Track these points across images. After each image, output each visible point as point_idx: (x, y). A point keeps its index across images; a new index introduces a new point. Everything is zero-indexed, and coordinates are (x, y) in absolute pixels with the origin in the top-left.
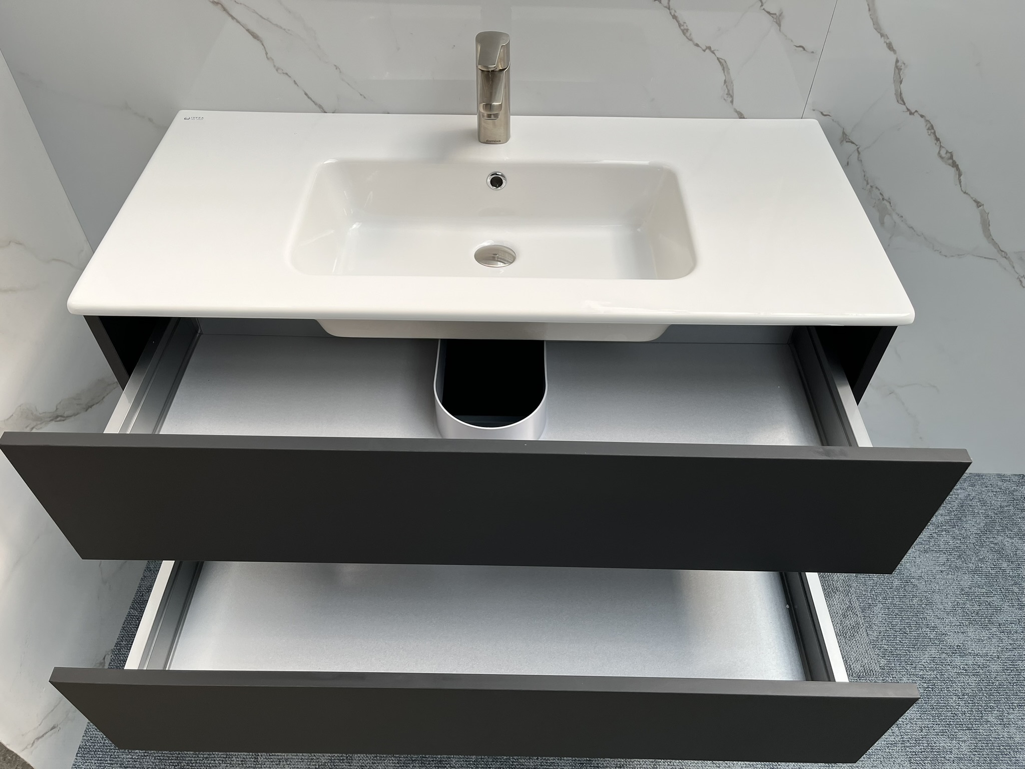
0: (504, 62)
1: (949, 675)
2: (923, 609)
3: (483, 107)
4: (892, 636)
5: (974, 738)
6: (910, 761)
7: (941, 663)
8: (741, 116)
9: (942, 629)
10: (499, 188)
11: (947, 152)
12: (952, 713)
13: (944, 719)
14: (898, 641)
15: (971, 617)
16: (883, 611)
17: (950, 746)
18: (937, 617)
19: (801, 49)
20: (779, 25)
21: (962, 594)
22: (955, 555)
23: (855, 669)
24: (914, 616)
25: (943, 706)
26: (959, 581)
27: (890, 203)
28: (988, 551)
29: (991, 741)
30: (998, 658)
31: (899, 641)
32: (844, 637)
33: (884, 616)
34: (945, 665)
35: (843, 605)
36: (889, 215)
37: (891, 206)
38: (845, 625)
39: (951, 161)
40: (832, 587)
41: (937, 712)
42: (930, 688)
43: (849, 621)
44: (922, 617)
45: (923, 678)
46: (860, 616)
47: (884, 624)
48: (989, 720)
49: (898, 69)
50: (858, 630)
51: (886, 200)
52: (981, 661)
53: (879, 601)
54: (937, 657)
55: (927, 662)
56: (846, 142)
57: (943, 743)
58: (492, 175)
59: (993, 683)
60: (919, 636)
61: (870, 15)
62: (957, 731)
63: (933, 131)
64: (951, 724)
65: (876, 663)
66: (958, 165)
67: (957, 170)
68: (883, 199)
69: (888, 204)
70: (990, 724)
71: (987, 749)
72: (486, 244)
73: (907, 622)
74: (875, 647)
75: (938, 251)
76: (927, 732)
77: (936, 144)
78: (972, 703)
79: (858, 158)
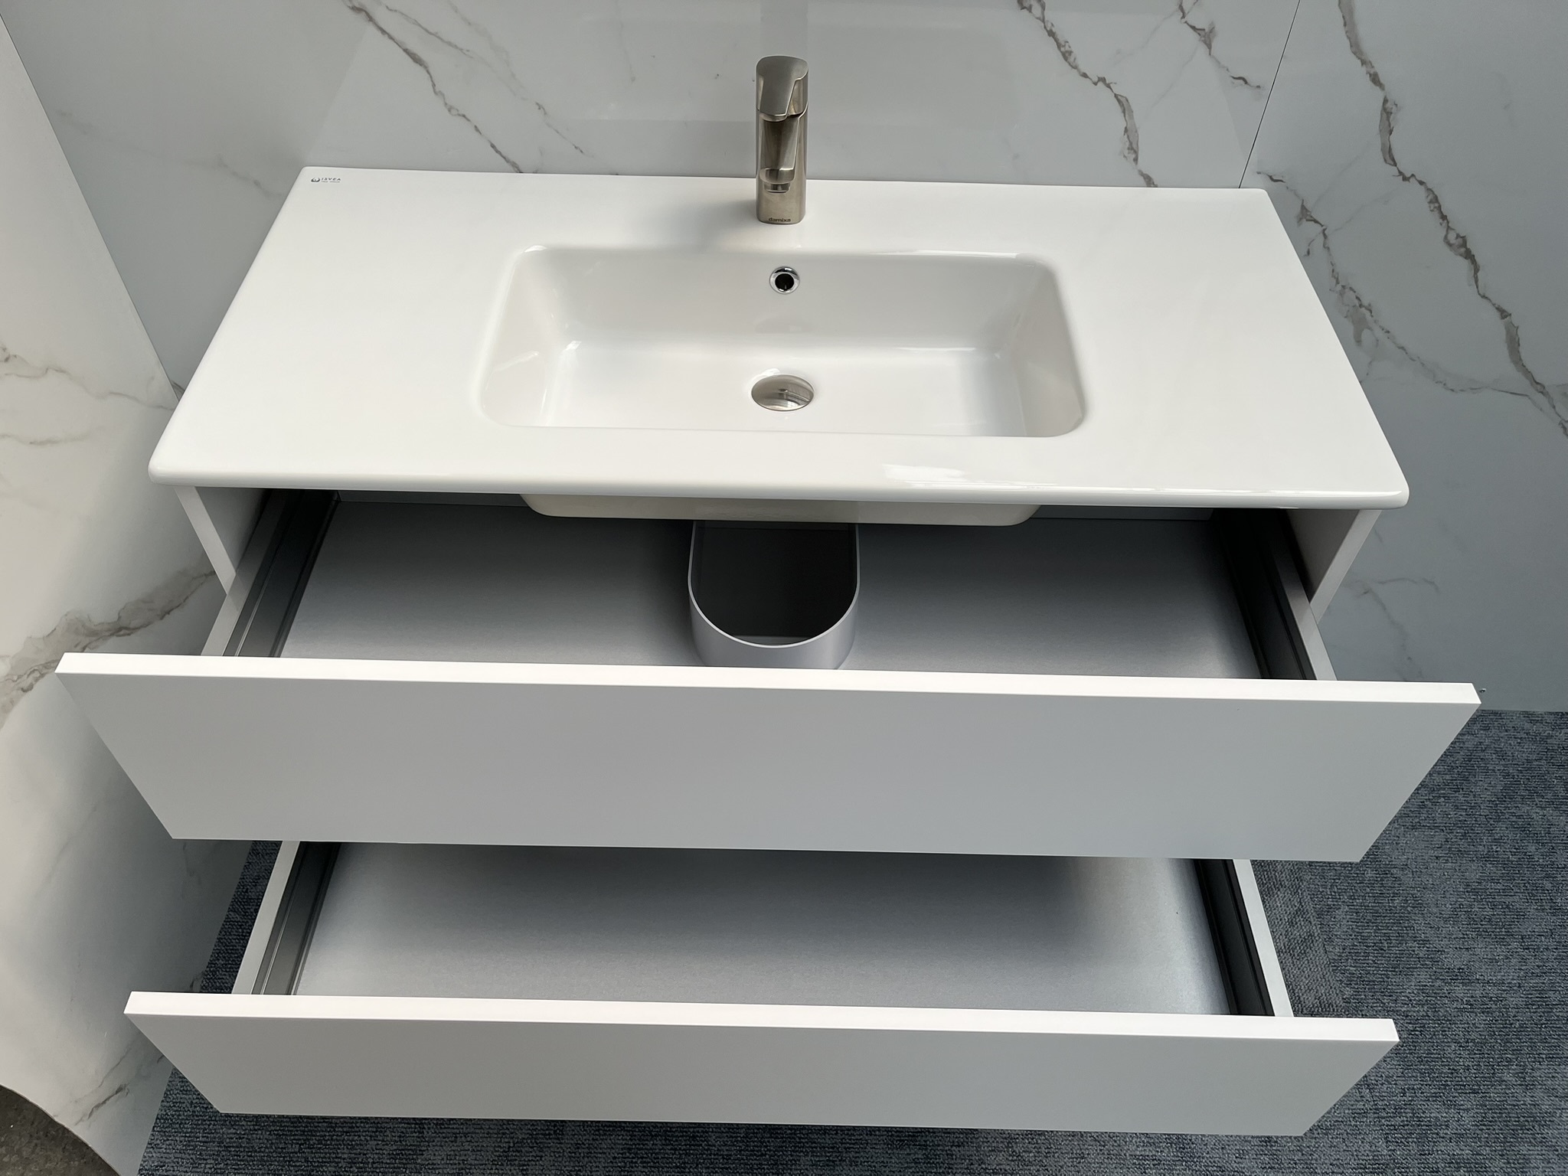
0: (799, 104)
1: (1447, 1011)
2: (1409, 913)
3: (766, 174)
4: (1362, 954)
5: (1481, 1105)
6: (1385, 1138)
7: (1435, 993)
8: (1150, 182)
9: (1437, 944)
10: (788, 291)
11: (1458, 236)
12: (1449, 1069)
13: (1437, 1077)
14: (1371, 962)
15: (1480, 926)
16: (1348, 917)
17: (1446, 1117)
18: (1429, 926)
19: (1241, 81)
20: (1209, 47)
21: (1467, 892)
22: (1457, 833)
23: (1307, 1002)
24: (1394, 923)
25: (1437, 1058)
26: (1463, 872)
27: (1371, 312)
28: (1507, 828)
29: (1507, 1109)
30: (1519, 987)
31: (1373, 961)
32: (1291, 954)
33: (1350, 923)
34: (1440, 997)
35: (1290, 907)
36: (1369, 328)
37: (1372, 316)
38: (1292, 937)
39: (1463, 250)
40: (1274, 880)
41: (1428, 1067)
42: (1417, 1031)
43: (1298, 931)
44: (1406, 925)
45: (1407, 1016)
46: (1315, 925)
47: (1351, 935)
48: (1505, 1079)
49: (1386, 112)
50: (1312, 945)
51: (1366, 308)
52: (1493, 991)
53: (1344, 902)
54: (1428, 984)
55: (1413, 993)
56: (1307, 220)
57: (1435, 1112)
58: (777, 272)
59: (1511, 1024)
60: (1402, 954)
61: (1346, 32)
62: (1457, 1095)
63: (1437, 205)
64: (1448, 1085)
65: (1337, 994)
66: (1474, 256)
67: (1473, 263)
68: (1361, 306)
69: (1368, 314)
70: (1506, 1085)
71: (1500, 1122)
72: (770, 373)
73: (1385, 933)
74: (1336, 970)
75: (1441, 382)
76: (1411, 1097)
77: (1441, 224)
78: (1480, 1054)
79: (1324, 244)
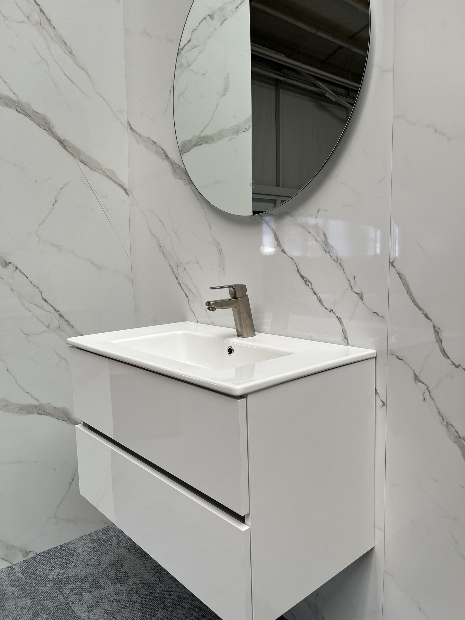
19: (376, 314)
20: (362, 300)
49: (436, 332)
56: (419, 381)
61: (409, 296)
68: (459, 437)
79: (430, 396)
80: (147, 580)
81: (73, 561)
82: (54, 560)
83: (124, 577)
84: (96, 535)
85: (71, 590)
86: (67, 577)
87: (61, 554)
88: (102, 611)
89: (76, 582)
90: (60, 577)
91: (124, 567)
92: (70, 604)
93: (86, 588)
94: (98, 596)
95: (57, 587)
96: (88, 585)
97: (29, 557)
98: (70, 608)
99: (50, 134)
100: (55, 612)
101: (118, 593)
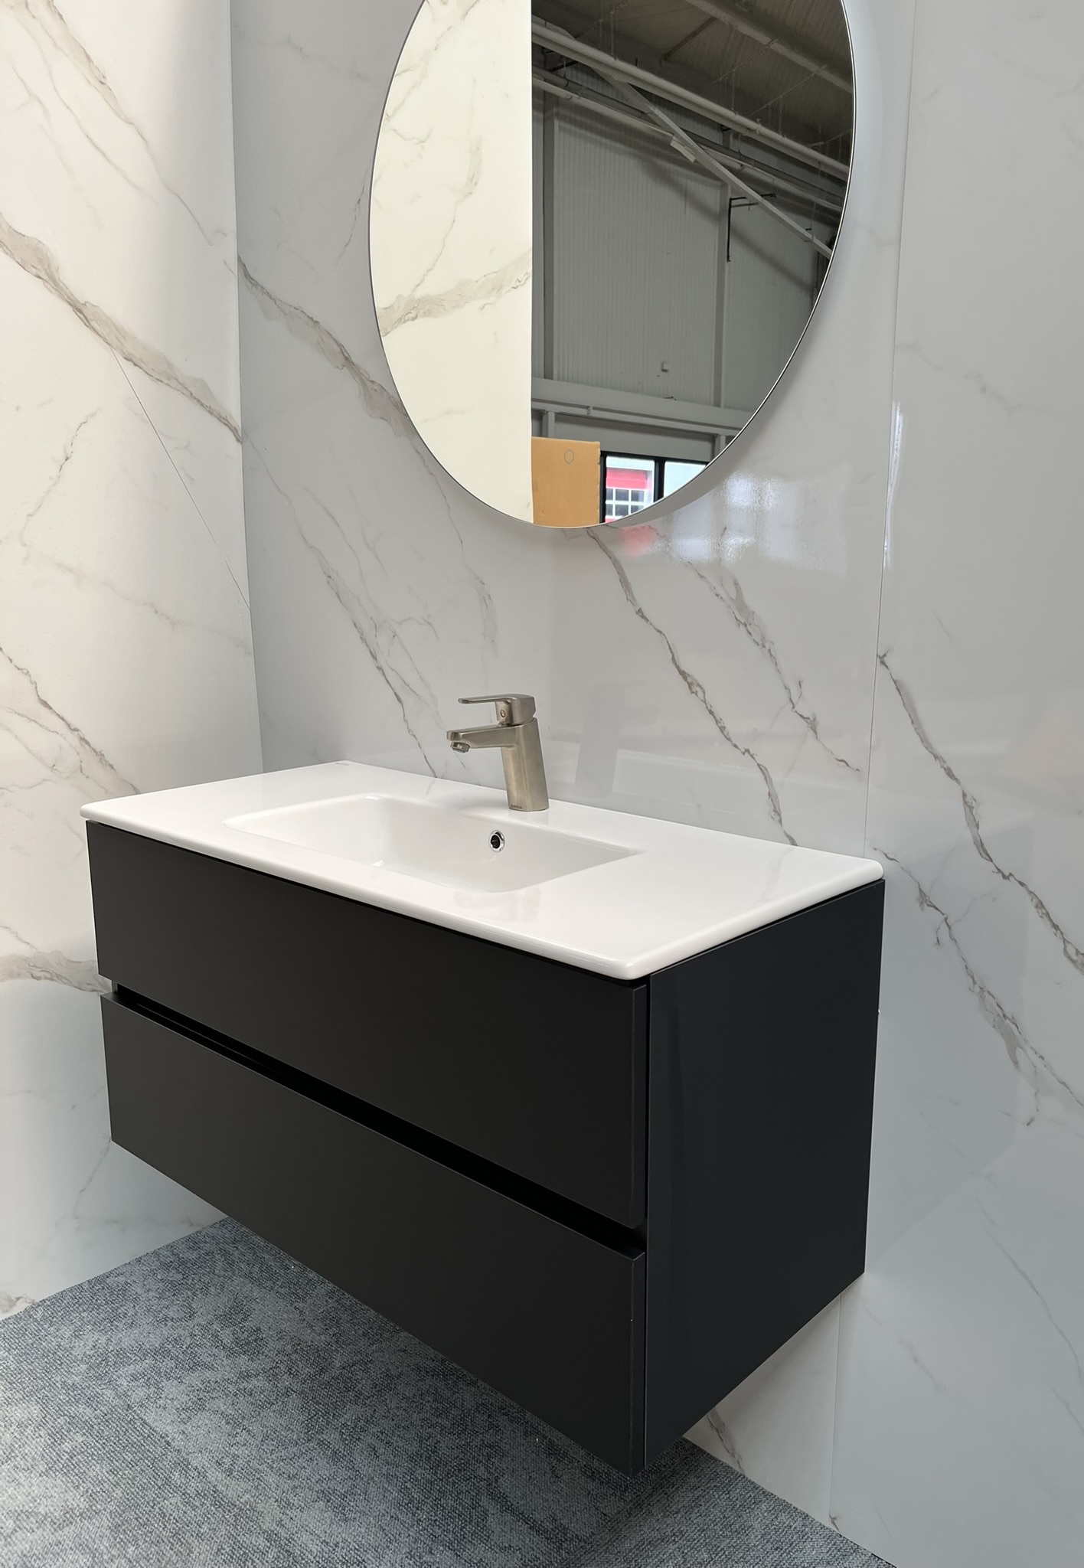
8: (792, 841)
11: (1077, 953)
19: (843, 763)
20: (815, 732)
27: (1017, 1027)
37: (1020, 1033)
49: (968, 806)
56: (926, 905)
58: (496, 834)
61: (916, 731)
63: (1046, 913)
68: (1004, 1016)
69: (1014, 1028)
77: (1057, 936)
79: (950, 936)
80: (310, 1343)
81: (126, 1314)
82: (80, 1314)
83: (256, 1340)
84: (172, 1251)
85: (132, 1378)
86: (117, 1351)
87: (94, 1301)
88: (215, 1418)
89: (141, 1359)
90: (101, 1351)
91: (250, 1319)
92: (135, 1408)
93: (168, 1371)
94: (200, 1386)
95: (97, 1374)
96: (172, 1364)
97: (15, 1311)
98: (137, 1418)
99: (49, 287)
100: (102, 1428)
101: (245, 1376)
